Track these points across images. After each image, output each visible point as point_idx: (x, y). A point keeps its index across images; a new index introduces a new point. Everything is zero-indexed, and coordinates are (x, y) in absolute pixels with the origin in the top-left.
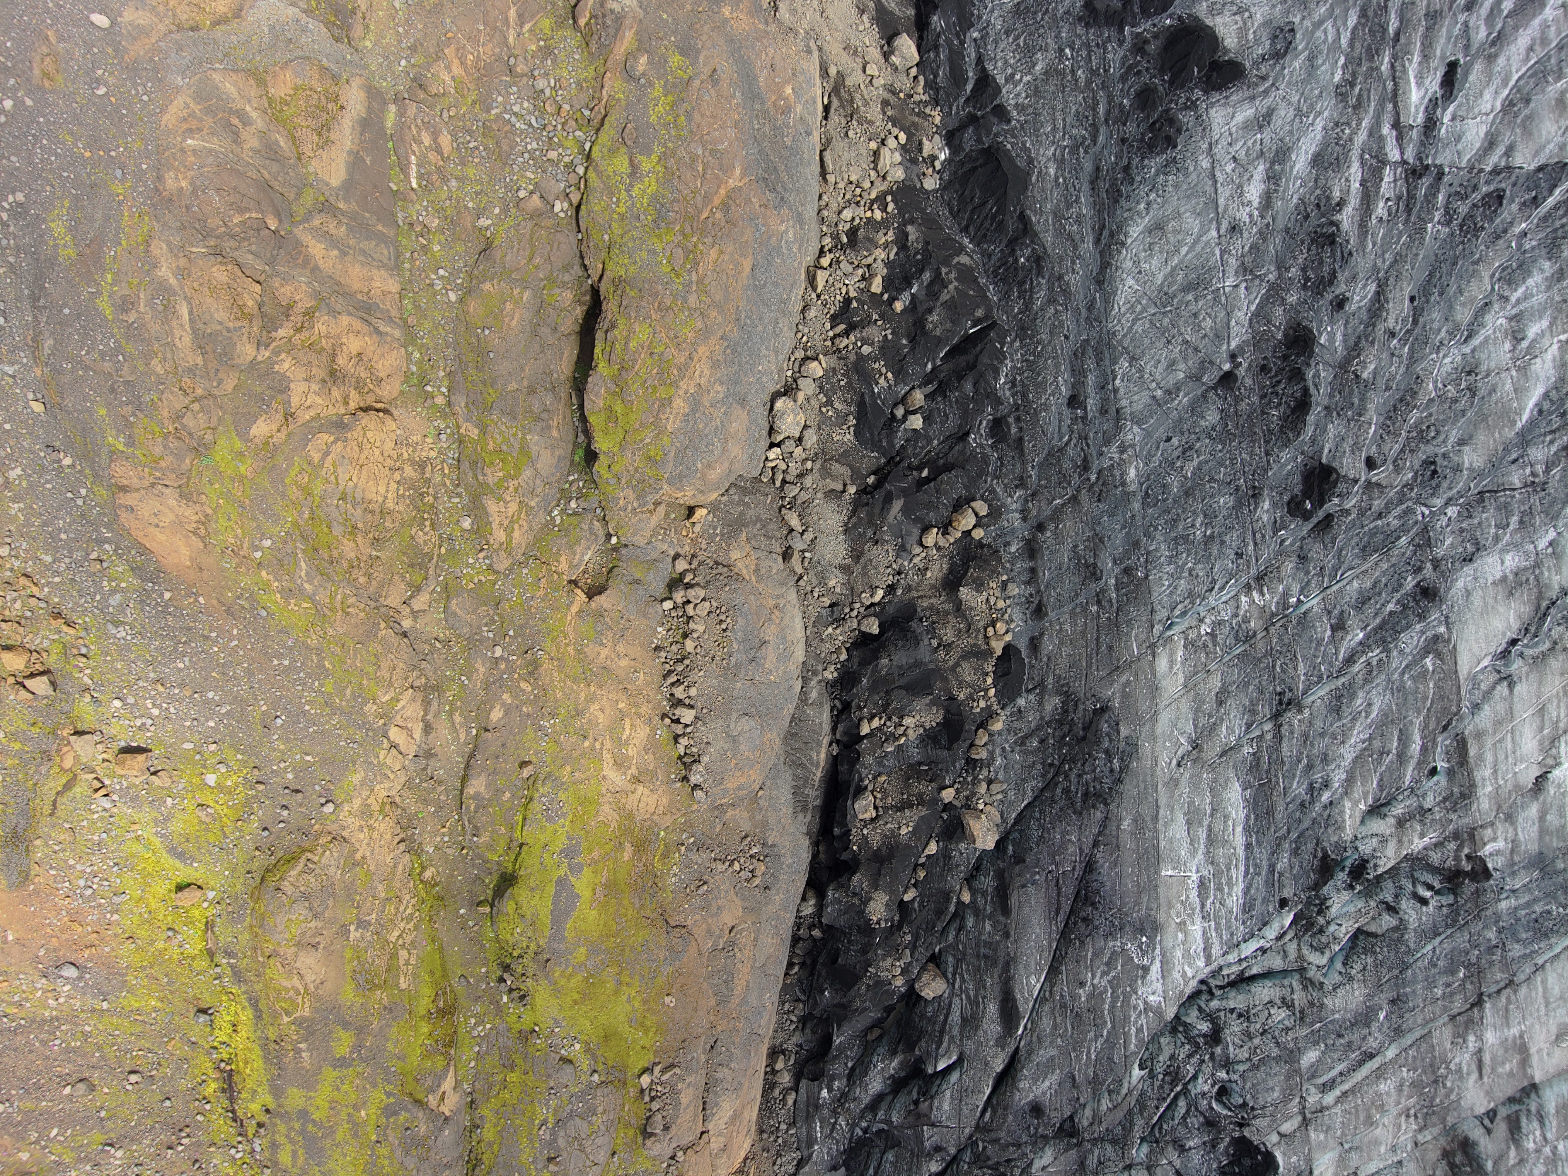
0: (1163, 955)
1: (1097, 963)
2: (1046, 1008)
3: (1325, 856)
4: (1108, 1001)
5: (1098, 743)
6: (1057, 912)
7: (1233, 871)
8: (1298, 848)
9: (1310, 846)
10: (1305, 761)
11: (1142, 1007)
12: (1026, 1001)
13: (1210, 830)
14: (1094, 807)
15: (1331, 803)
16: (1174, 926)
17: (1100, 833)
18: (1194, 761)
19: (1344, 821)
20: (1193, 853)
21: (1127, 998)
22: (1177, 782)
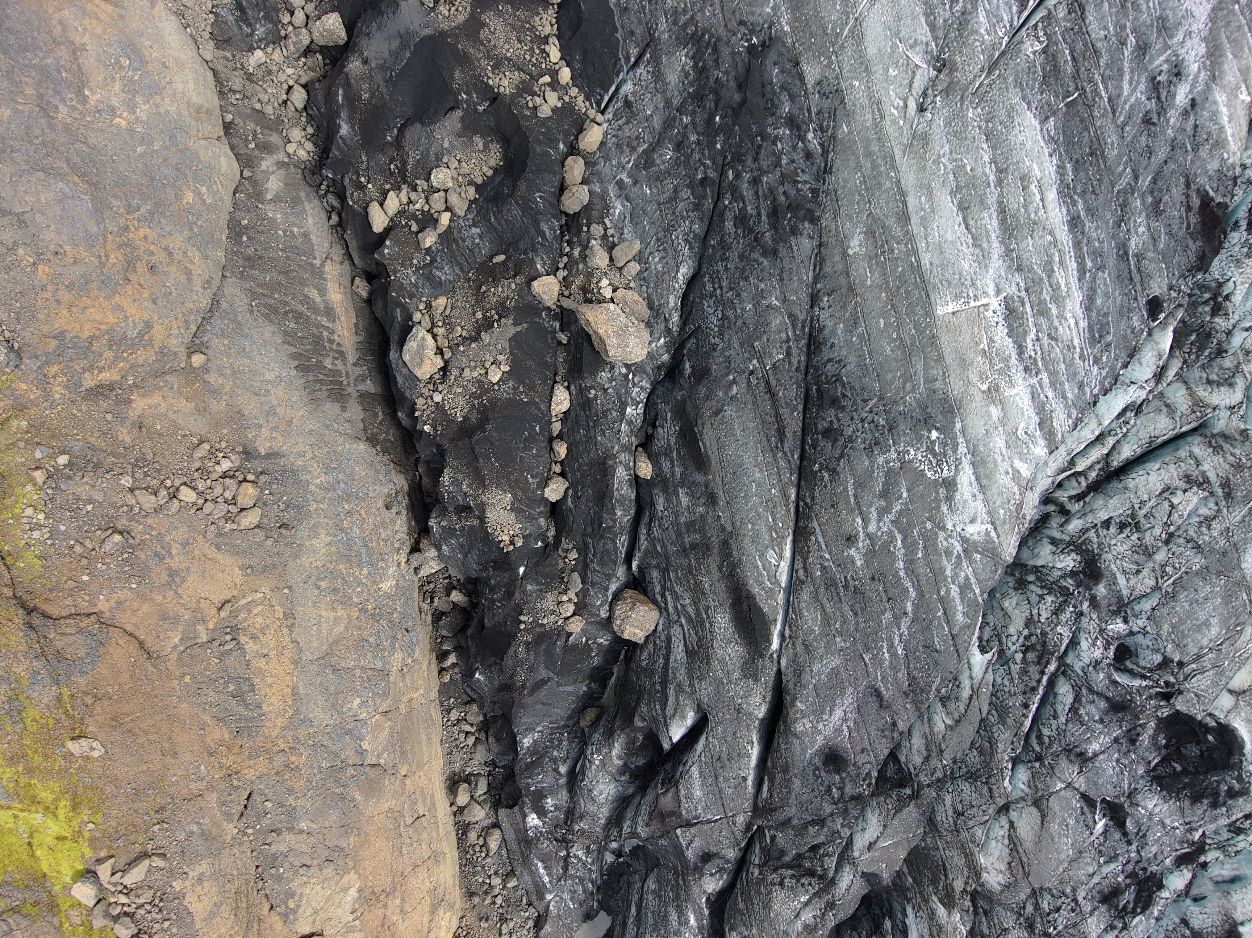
0: (973, 451)
1: (866, 497)
2: (805, 595)
3: (1206, 201)
4: (900, 553)
5: (772, 109)
6: (781, 435)
7: (1059, 275)
8: (1157, 202)
9: (1177, 192)
10: (1131, 41)
11: (958, 548)
12: (771, 594)
13: (1002, 209)
14: (794, 232)
15: (1193, 103)
16: (979, 397)
17: (816, 279)
18: (947, 92)
19: (1221, 129)
20: (983, 259)
21: (930, 540)
22: (925, 139)
